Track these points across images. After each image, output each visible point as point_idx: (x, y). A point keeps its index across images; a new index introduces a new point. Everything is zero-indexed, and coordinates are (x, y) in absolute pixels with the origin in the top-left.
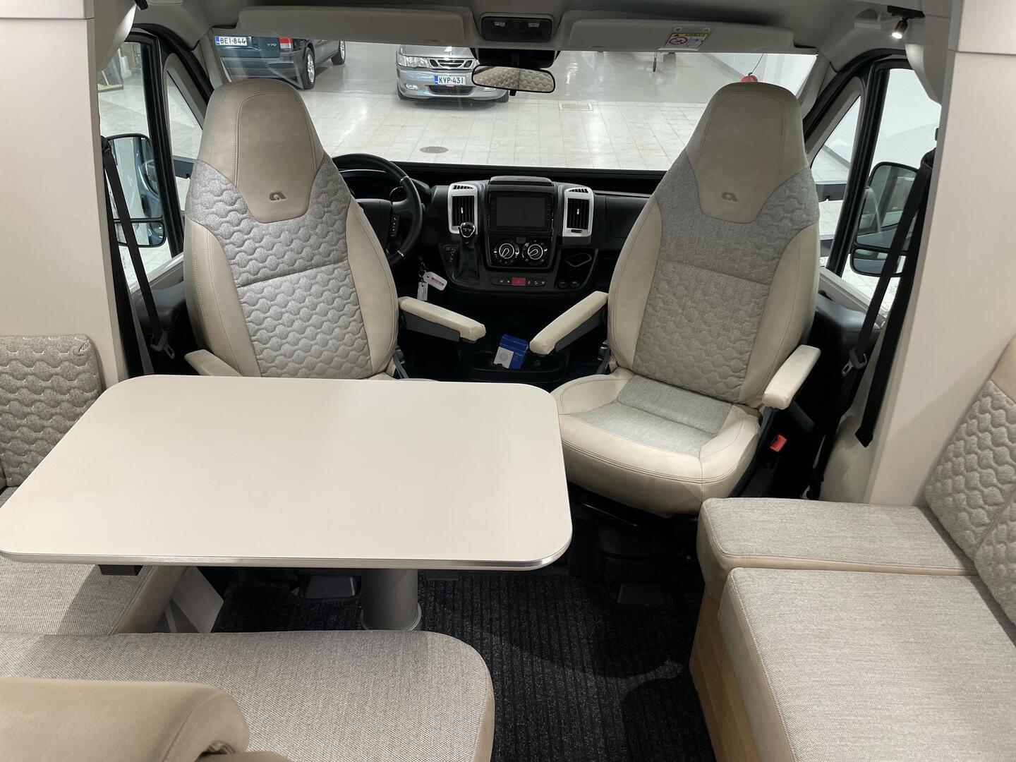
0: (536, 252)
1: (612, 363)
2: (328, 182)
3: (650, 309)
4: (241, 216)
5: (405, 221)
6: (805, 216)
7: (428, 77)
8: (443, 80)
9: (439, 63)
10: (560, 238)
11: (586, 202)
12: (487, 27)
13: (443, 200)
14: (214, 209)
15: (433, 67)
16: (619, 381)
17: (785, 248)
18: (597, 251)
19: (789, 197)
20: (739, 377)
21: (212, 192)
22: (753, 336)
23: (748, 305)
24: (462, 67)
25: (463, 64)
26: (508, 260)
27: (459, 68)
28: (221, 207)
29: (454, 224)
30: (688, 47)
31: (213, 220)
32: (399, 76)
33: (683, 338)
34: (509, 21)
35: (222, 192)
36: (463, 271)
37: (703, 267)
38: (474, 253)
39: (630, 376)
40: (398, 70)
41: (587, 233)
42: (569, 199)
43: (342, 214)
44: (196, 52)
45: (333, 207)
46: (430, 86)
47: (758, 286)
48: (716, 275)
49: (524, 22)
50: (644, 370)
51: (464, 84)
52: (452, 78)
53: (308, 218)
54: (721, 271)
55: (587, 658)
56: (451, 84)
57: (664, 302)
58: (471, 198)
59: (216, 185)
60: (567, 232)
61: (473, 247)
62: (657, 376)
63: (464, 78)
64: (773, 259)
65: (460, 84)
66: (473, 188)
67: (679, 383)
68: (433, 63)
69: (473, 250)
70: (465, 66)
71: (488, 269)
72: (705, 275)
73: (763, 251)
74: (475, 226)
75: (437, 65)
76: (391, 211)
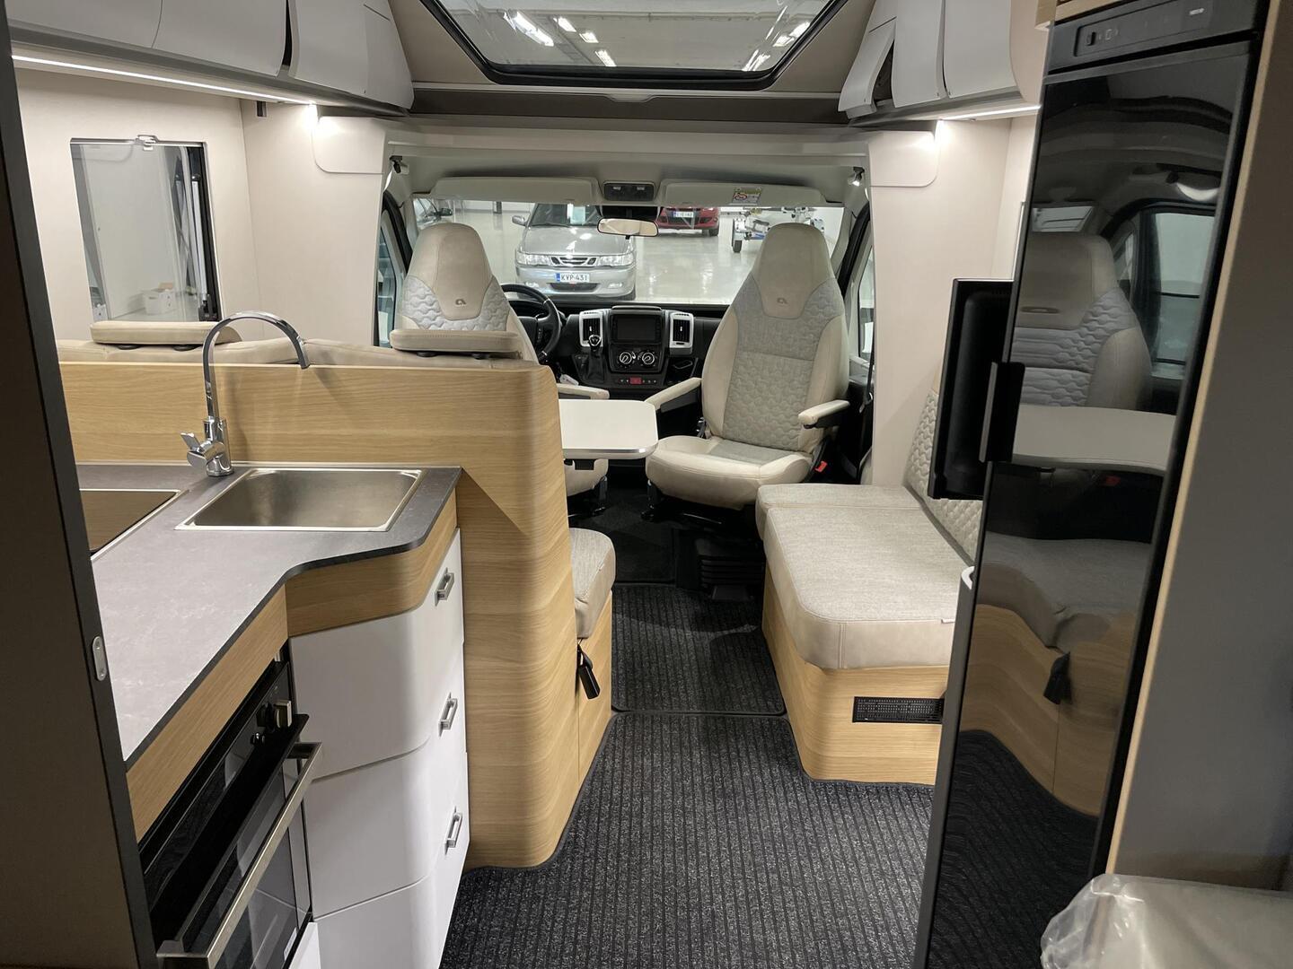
0: (648, 358)
1: (707, 432)
2: (494, 295)
3: (733, 387)
4: (436, 314)
5: (548, 331)
6: (832, 310)
7: (550, 275)
8: (565, 278)
9: (561, 261)
10: (668, 349)
11: (688, 322)
12: (608, 191)
13: (575, 324)
14: (419, 308)
15: (554, 265)
16: (713, 443)
17: (821, 333)
18: (697, 359)
19: (821, 298)
20: (797, 429)
21: (418, 296)
22: (804, 399)
23: (800, 376)
24: (585, 264)
25: (587, 261)
26: (627, 365)
27: (582, 265)
28: (423, 306)
29: (585, 339)
30: (749, 202)
31: (418, 315)
32: (518, 274)
33: (756, 405)
34: (624, 186)
35: (426, 296)
36: (592, 374)
37: (768, 352)
38: (600, 360)
39: (721, 440)
40: (517, 269)
41: (689, 345)
42: (674, 320)
43: (504, 319)
44: (401, 210)
45: (497, 313)
46: (551, 284)
47: (806, 362)
48: (777, 357)
49: (634, 186)
50: (730, 435)
51: (588, 281)
52: (575, 276)
53: (480, 319)
54: (780, 355)
55: (686, 624)
56: (574, 281)
57: (742, 381)
58: (598, 320)
59: (421, 291)
60: (673, 344)
61: (599, 354)
62: (742, 437)
63: (588, 275)
64: (814, 342)
65: (584, 281)
66: (599, 313)
67: (756, 441)
68: (555, 260)
69: (598, 357)
70: (589, 263)
71: (612, 372)
72: (769, 358)
73: (807, 337)
74: (601, 338)
75: (559, 263)
76: (538, 325)
